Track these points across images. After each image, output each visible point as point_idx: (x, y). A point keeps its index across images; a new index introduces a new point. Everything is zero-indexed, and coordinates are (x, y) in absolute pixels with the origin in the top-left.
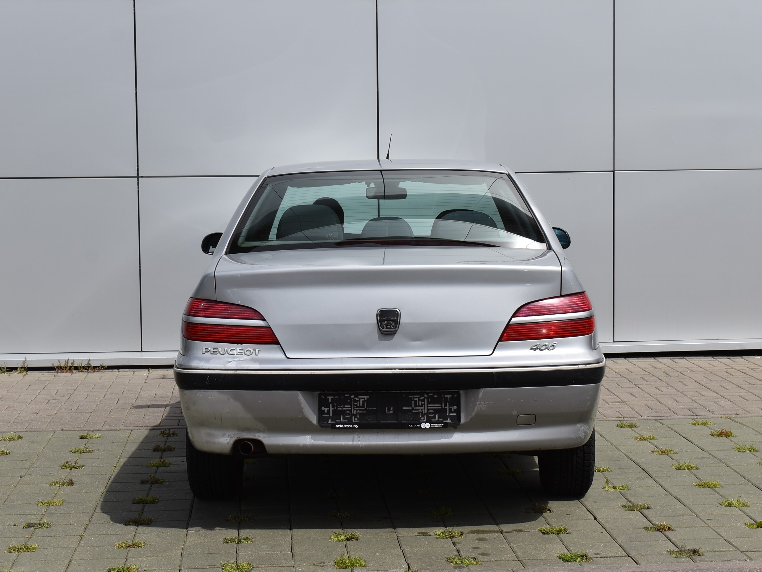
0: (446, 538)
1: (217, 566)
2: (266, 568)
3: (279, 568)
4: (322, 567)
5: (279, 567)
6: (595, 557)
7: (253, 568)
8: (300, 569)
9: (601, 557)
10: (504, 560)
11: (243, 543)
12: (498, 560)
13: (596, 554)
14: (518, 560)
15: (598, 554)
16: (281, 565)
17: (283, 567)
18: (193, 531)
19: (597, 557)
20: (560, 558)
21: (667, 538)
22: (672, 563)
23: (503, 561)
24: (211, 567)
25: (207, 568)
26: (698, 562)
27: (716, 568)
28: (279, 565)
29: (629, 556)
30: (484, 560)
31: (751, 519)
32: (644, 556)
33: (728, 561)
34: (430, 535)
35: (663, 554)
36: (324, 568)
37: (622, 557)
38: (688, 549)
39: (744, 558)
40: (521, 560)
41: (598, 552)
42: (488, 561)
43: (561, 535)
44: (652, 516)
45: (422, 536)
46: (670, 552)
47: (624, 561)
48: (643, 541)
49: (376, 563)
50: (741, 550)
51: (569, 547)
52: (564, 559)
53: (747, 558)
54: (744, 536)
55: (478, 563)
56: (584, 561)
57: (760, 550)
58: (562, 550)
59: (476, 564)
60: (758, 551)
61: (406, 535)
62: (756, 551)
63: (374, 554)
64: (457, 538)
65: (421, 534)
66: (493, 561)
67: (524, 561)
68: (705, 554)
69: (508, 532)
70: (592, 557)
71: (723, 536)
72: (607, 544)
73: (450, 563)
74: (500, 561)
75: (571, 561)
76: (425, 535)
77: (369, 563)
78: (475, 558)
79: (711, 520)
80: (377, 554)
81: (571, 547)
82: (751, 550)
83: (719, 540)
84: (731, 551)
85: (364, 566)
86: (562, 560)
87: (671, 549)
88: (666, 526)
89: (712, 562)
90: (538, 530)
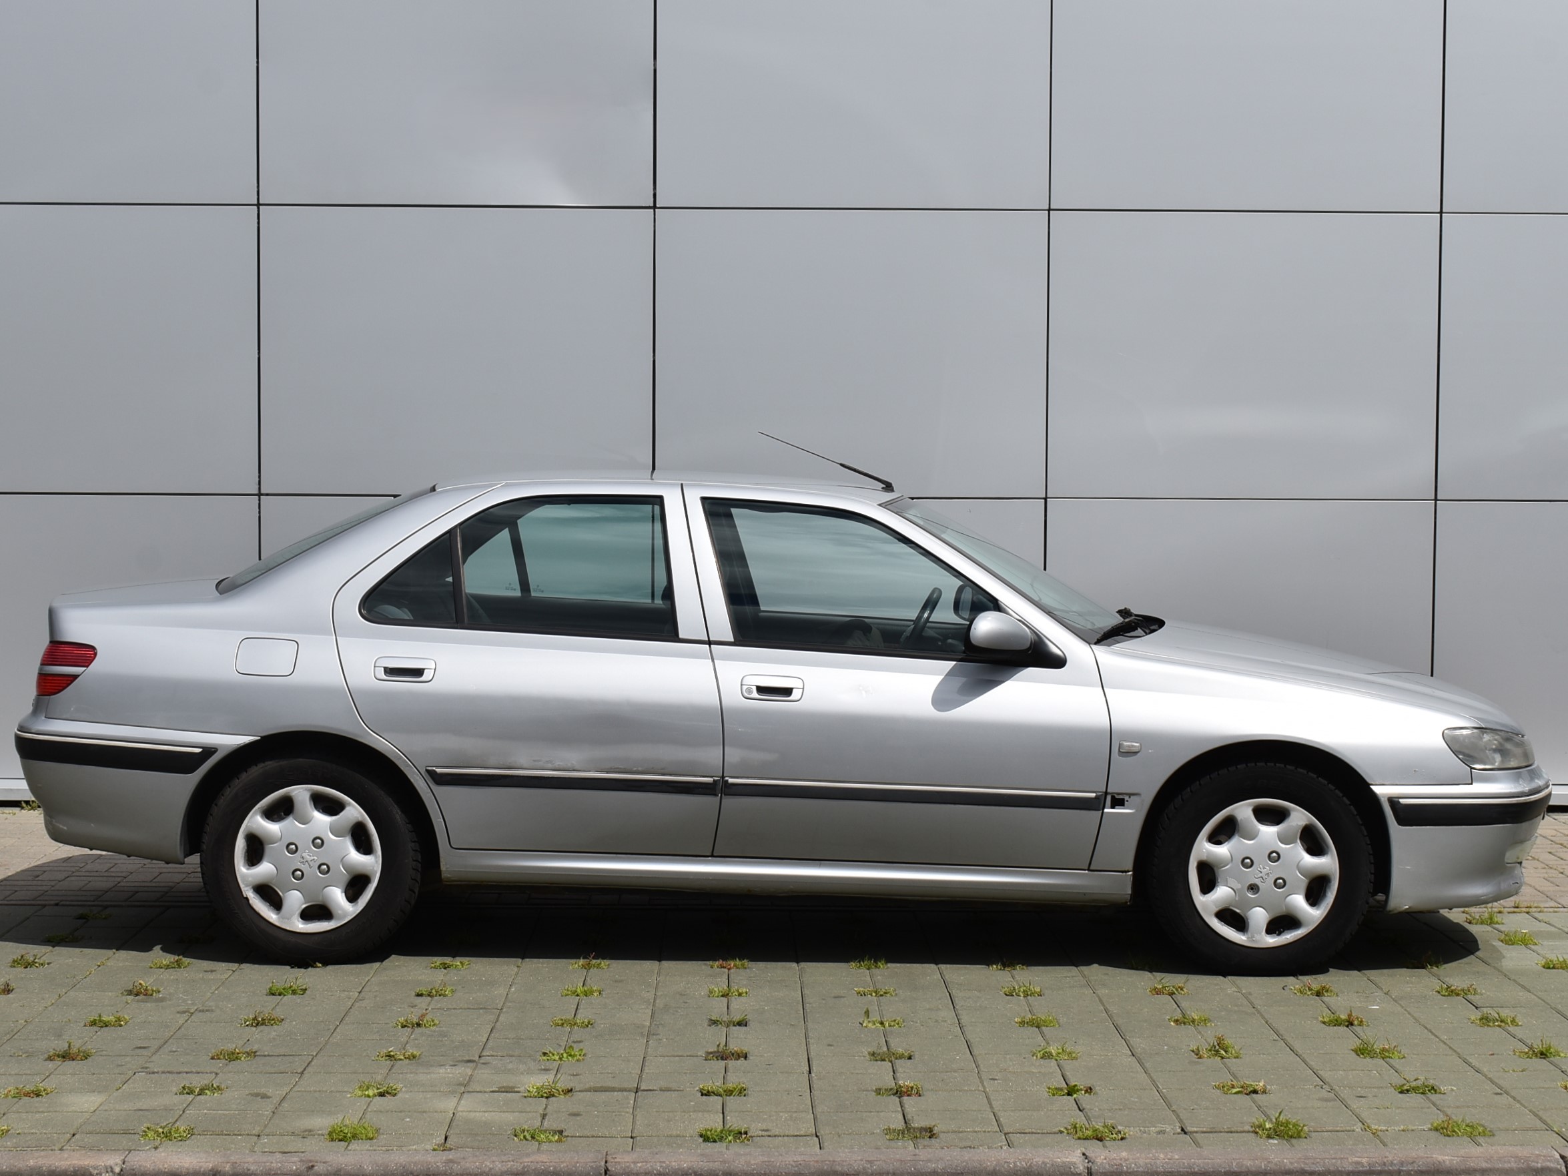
0: (542, 1097)
1: (135, 1131)
2: (212, 1137)
3: (234, 1137)
4: (304, 1138)
5: (235, 1135)
7: (192, 1135)
8: (266, 1140)
9: (769, 1136)
11: (206, 1094)
13: (764, 1130)
14: (632, 1137)
15: (767, 1130)
16: (238, 1133)
17: (240, 1135)
18: (144, 1074)
19: (762, 1136)
20: (701, 1136)
21: (902, 1107)
22: (877, 1149)
23: (606, 1137)
24: (125, 1132)
25: (118, 1134)
26: (920, 1147)
27: (942, 1160)
28: (236, 1132)
29: (817, 1136)
31: (1065, 1080)
32: (839, 1136)
33: (970, 1147)
34: (519, 1092)
35: (874, 1133)
36: (305, 1139)
37: (805, 1136)
38: (920, 1126)
39: (999, 1144)
40: (635, 1137)
41: (769, 1128)
43: (732, 1097)
44: (904, 1072)
45: (504, 1092)
46: (888, 1131)
47: (802, 1144)
48: (857, 1112)
49: (395, 1134)
50: (1006, 1130)
51: (728, 1118)
52: (705, 1138)
53: (1005, 1145)
54: (1028, 1108)
55: (559, 1141)
56: (738, 1141)
57: (1039, 1131)
58: (713, 1122)
59: (556, 1141)
60: (1033, 1133)
61: (478, 1090)
62: (1029, 1133)
63: (403, 1120)
64: (557, 1099)
65: (503, 1090)
66: (588, 1137)
67: (638, 1138)
68: (941, 1135)
69: (647, 1090)
70: (754, 1136)
71: (994, 1106)
72: (794, 1115)
73: (515, 1138)
74: (599, 1137)
75: (715, 1141)
76: (510, 1090)
77: (383, 1134)
78: (561, 1132)
79: (996, 1079)
80: (408, 1120)
81: (731, 1117)
82: (1023, 1131)
83: (982, 1114)
84: (989, 1132)
85: (371, 1139)
86: (701, 1140)
87: (892, 1127)
88: (912, 1088)
89: (943, 1148)
90: (698, 1089)
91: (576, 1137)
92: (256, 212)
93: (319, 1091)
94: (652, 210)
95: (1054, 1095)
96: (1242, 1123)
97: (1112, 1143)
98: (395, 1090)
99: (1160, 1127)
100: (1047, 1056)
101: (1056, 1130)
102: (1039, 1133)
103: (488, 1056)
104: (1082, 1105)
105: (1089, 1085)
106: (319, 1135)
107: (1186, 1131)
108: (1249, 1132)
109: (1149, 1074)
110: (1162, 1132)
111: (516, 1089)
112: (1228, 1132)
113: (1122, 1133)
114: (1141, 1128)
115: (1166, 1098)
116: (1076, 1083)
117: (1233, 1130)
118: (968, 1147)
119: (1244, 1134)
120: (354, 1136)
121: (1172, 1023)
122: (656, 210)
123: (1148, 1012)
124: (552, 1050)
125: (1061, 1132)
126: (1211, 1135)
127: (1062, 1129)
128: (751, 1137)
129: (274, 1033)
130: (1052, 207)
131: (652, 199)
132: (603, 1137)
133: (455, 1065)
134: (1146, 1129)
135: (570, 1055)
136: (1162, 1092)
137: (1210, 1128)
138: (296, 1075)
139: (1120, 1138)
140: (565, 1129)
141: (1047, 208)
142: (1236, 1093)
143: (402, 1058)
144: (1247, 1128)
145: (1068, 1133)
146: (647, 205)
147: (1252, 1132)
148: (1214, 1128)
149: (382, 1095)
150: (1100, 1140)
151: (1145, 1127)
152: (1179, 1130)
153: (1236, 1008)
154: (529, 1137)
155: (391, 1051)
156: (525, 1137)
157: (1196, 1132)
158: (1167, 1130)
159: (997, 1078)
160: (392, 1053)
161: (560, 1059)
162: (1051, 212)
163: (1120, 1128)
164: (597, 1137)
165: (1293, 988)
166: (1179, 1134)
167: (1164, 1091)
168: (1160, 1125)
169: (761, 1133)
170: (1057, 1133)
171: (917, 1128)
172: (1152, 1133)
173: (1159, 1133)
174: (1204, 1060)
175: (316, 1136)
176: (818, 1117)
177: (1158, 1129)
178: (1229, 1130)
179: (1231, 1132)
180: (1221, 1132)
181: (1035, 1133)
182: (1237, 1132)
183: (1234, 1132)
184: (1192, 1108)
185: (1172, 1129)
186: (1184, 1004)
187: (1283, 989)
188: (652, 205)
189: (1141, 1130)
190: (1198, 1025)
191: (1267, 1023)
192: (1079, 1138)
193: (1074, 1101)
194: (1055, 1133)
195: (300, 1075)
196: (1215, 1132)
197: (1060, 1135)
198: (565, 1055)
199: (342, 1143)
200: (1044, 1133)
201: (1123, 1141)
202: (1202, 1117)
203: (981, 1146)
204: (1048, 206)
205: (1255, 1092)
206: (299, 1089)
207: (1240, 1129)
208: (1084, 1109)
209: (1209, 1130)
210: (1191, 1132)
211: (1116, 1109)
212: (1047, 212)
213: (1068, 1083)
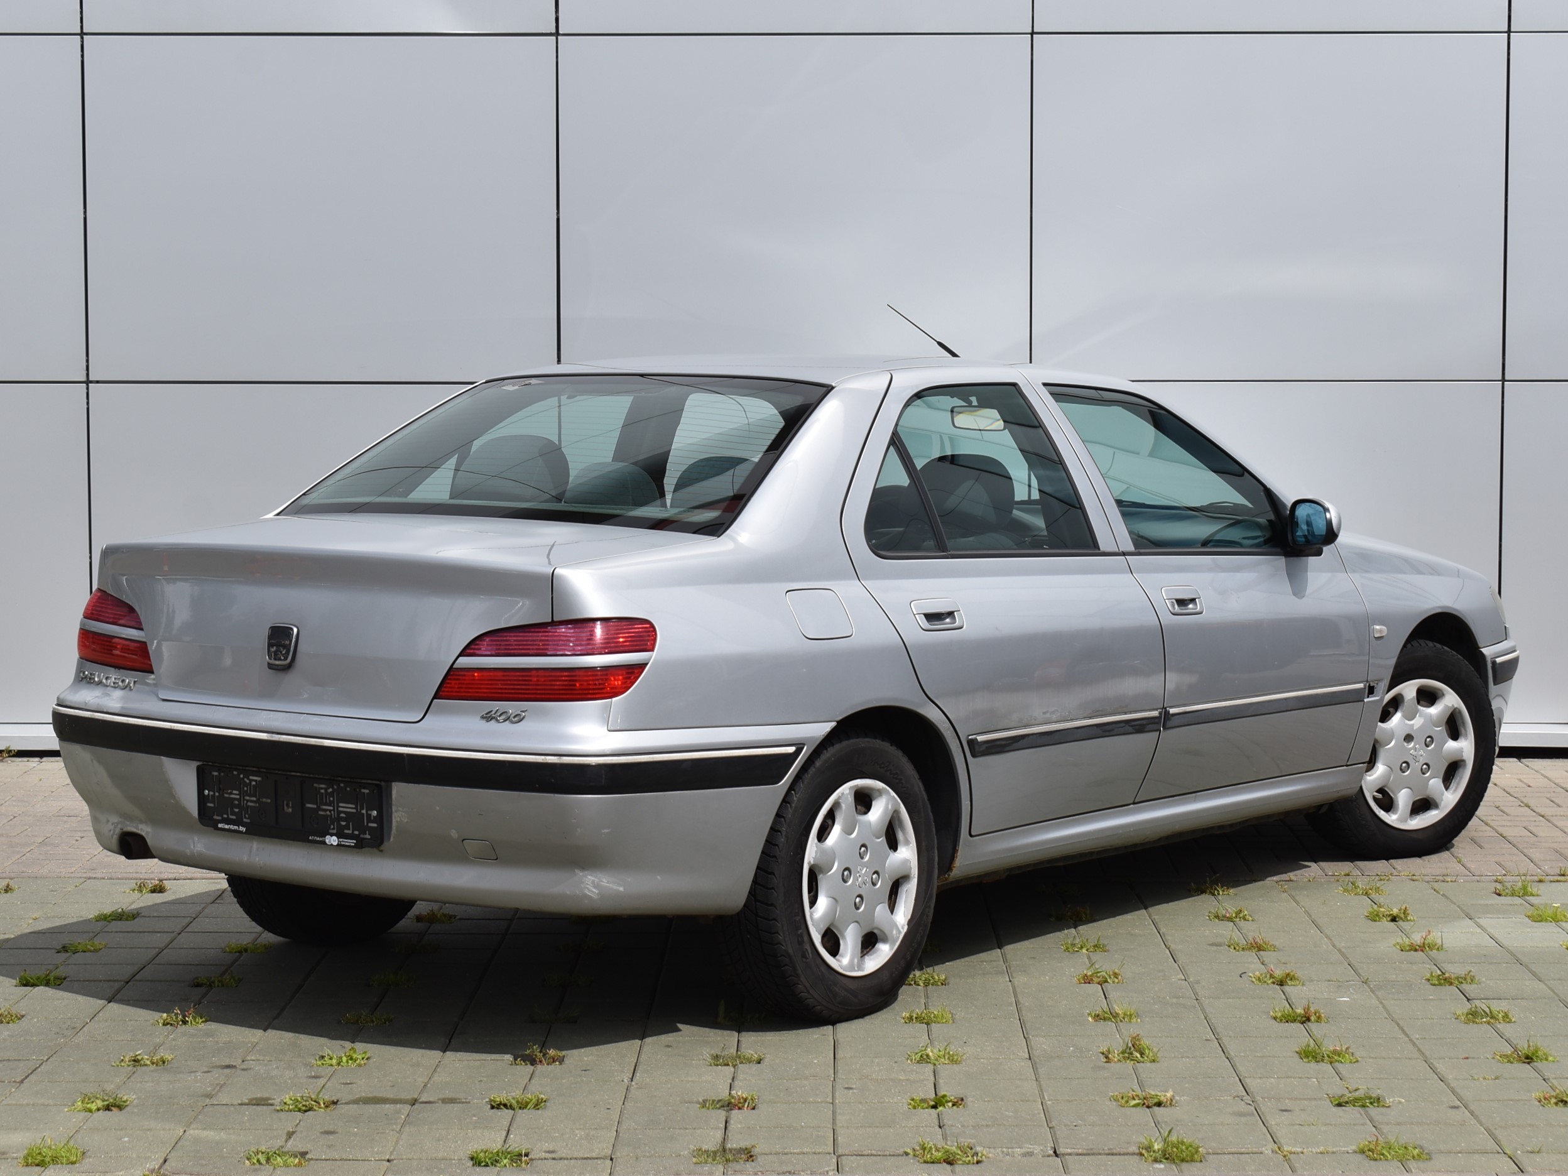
0: (298, 1110)
6: (543, 1157)
9: (554, 1159)
10: (359, 1158)
12: (348, 1158)
13: (549, 1152)
14: (387, 1160)
15: (552, 1152)
19: (545, 1159)
20: (472, 1159)
21: (726, 1122)
23: (357, 1160)
26: (729, 1173)
29: (610, 1158)
30: (320, 1158)
31: (935, 1089)
32: (637, 1158)
35: (680, 1155)
37: (597, 1158)
38: (738, 1147)
39: (827, 1169)
41: (557, 1148)
42: (327, 1160)
43: (525, 1110)
44: (745, 1079)
45: (254, 1105)
46: (699, 1152)
47: (589, 1169)
48: (669, 1128)
49: (105, 1157)
50: (840, 1151)
51: (512, 1136)
52: (476, 1161)
53: (833, 1170)
54: (878, 1125)
55: (300, 1164)
56: (514, 1164)
57: (879, 1153)
58: (492, 1141)
59: (295, 1166)
60: (872, 1155)
61: (224, 1103)
62: (868, 1155)
63: (121, 1139)
64: (315, 1113)
65: (254, 1102)
66: (336, 1160)
67: (395, 1161)
68: (760, 1159)
69: (426, 1103)
70: (535, 1159)
71: (838, 1122)
72: (592, 1133)
73: (247, 1162)
74: (350, 1160)
75: (487, 1165)
76: (263, 1103)
77: (90, 1157)
78: (304, 1154)
79: (851, 1088)
80: (126, 1139)
81: (516, 1135)
82: (860, 1153)
83: (819, 1131)
84: (819, 1153)
85: (73, 1163)
86: (471, 1163)
87: (705, 1147)
88: (745, 1100)
89: (756, 1174)
90: (487, 1100)
91: (321, 1160)
92: (79, 43)
93: (33, 1105)
94: (554, 38)
95: (914, 1108)
96: (1128, 1143)
97: (965, 1167)
98: (124, 1102)
99: (1028, 1147)
100: (924, 1059)
101: (901, 1151)
102: (880, 1155)
103: (253, 1060)
104: (943, 1121)
105: (961, 1096)
106: (13, 1158)
107: (1058, 1152)
108: (1133, 1154)
109: (1040, 1082)
110: (1030, 1154)
111: (270, 1102)
112: (1109, 1154)
113: (980, 1155)
114: (1005, 1150)
115: (1048, 1112)
116: (945, 1093)
117: (1115, 1151)
118: (787, 1172)
119: (1126, 1157)
120: (55, 1160)
121: (1090, 1019)
122: (559, 37)
123: (1066, 1006)
124: (330, 1053)
125: (907, 1154)
126: (1086, 1158)
127: (909, 1151)
128: (532, 1160)
129: (7, 1033)
130: (1035, 31)
131: (554, 24)
132: (353, 1160)
133: (209, 1072)
134: (1010, 1150)
135: (351, 1059)
136: (1046, 1104)
137: (1088, 1149)
138: (14, 1084)
139: (975, 1162)
140: (311, 1151)
141: (1030, 31)
142: (1134, 1106)
143: (148, 1062)
144: (1134, 1149)
145: (914, 1156)
146: (549, 32)
147: (1137, 1154)
148: (1092, 1149)
149: (108, 1108)
150: (950, 1163)
151: (1008, 1148)
152: (1051, 1152)
153: (1174, 1000)
154: (263, 1161)
155: (139, 1055)
156: (258, 1161)
157: (1070, 1154)
158: (1035, 1152)
159: (854, 1086)
160: (139, 1057)
161: (339, 1064)
162: (1034, 36)
163: (979, 1149)
164: (346, 1160)
165: (1252, 976)
166: (1048, 1156)
167: (1049, 1103)
168: (1028, 1146)
169: (544, 1155)
170: (902, 1155)
171: (735, 1150)
172: (1017, 1155)
173: (1025, 1155)
174: (1112, 1064)
175: (9, 1160)
176: (620, 1135)
177: (1024, 1150)
178: (1110, 1152)
179: (1112, 1154)
180: (1100, 1154)
181: (876, 1155)
182: (1120, 1154)
183: (1116, 1154)
184: (1074, 1124)
185: (1042, 1150)
186: (1112, 995)
187: (1241, 977)
188: (554, 31)
189: (1003, 1152)
190: (1121, 1021)
191: (1206, 1018)
192: (925, 1162)
193: (936, 1116)
194: (899, 1155)
195: (18, 1085)
196: (1093, 1154)
197: (904, 1157)
198: (344, 1059)
199: (38, 1168)
200: (886, 1155)
201: (979, 1165)
202: (1083, 1135)
203: (803, 1171)
204: (1031, 29)
205: (1159, 1104)
206: (10, 1102)
207: (1123, 1151)
208: (943, 1126)
209: (1085, 1152)
210: (1063, 1154)
211: (982, 1125)
212: (1030, 36)
213: (937, 1093)
